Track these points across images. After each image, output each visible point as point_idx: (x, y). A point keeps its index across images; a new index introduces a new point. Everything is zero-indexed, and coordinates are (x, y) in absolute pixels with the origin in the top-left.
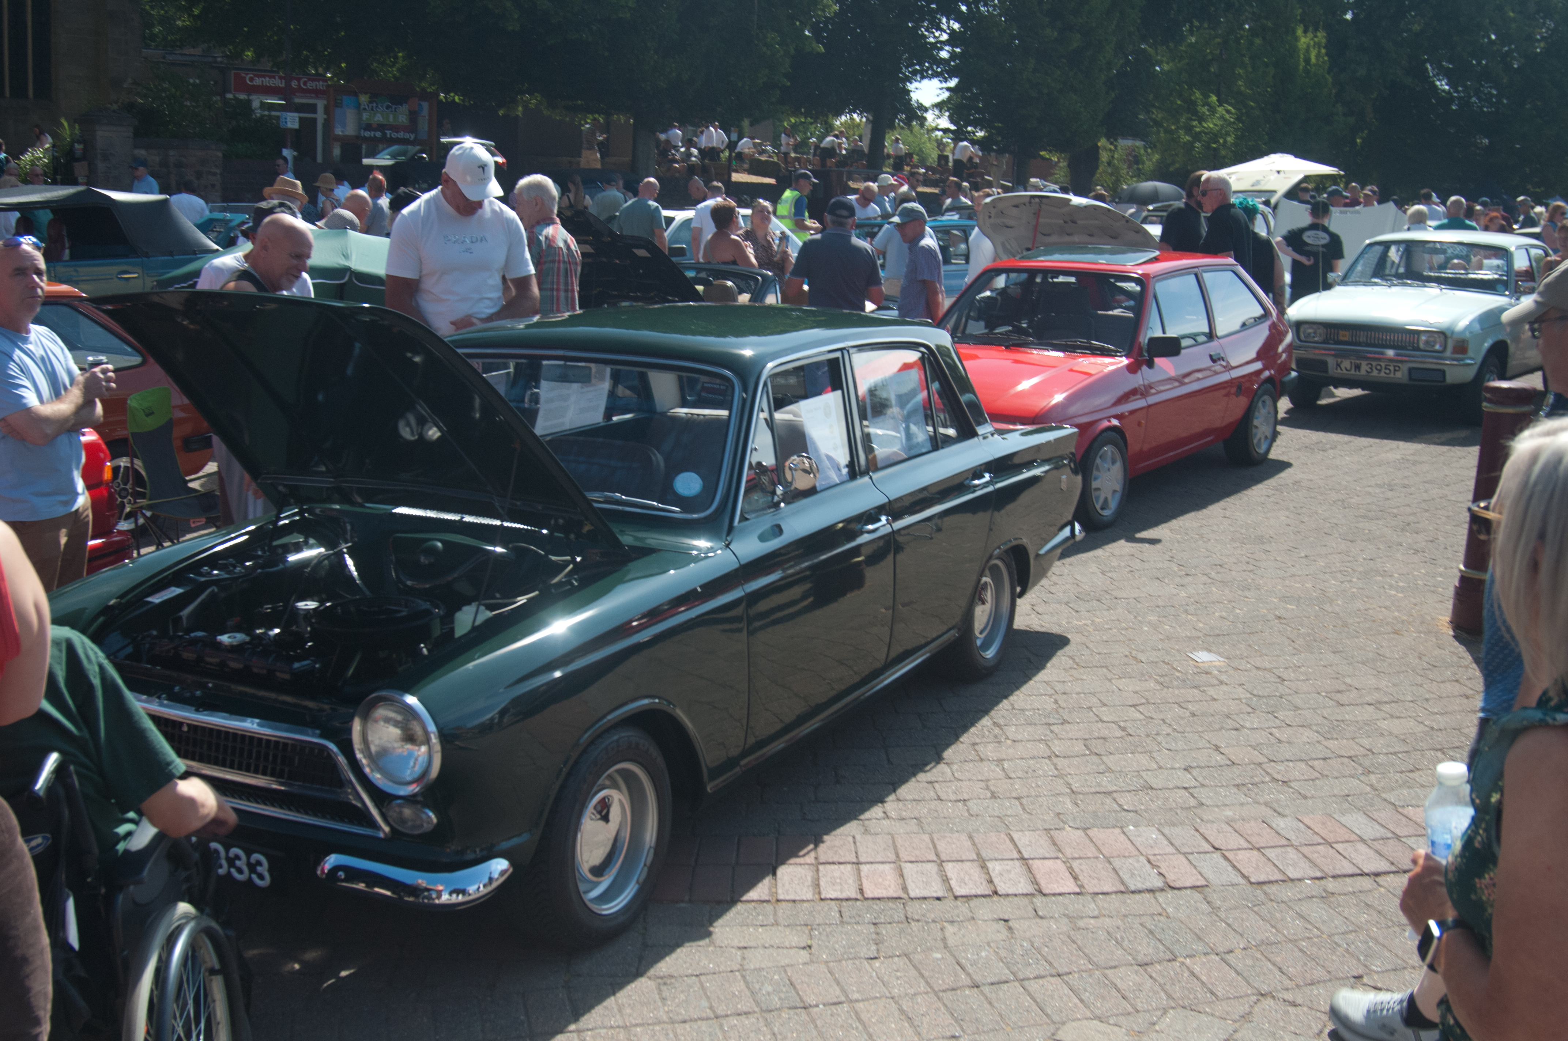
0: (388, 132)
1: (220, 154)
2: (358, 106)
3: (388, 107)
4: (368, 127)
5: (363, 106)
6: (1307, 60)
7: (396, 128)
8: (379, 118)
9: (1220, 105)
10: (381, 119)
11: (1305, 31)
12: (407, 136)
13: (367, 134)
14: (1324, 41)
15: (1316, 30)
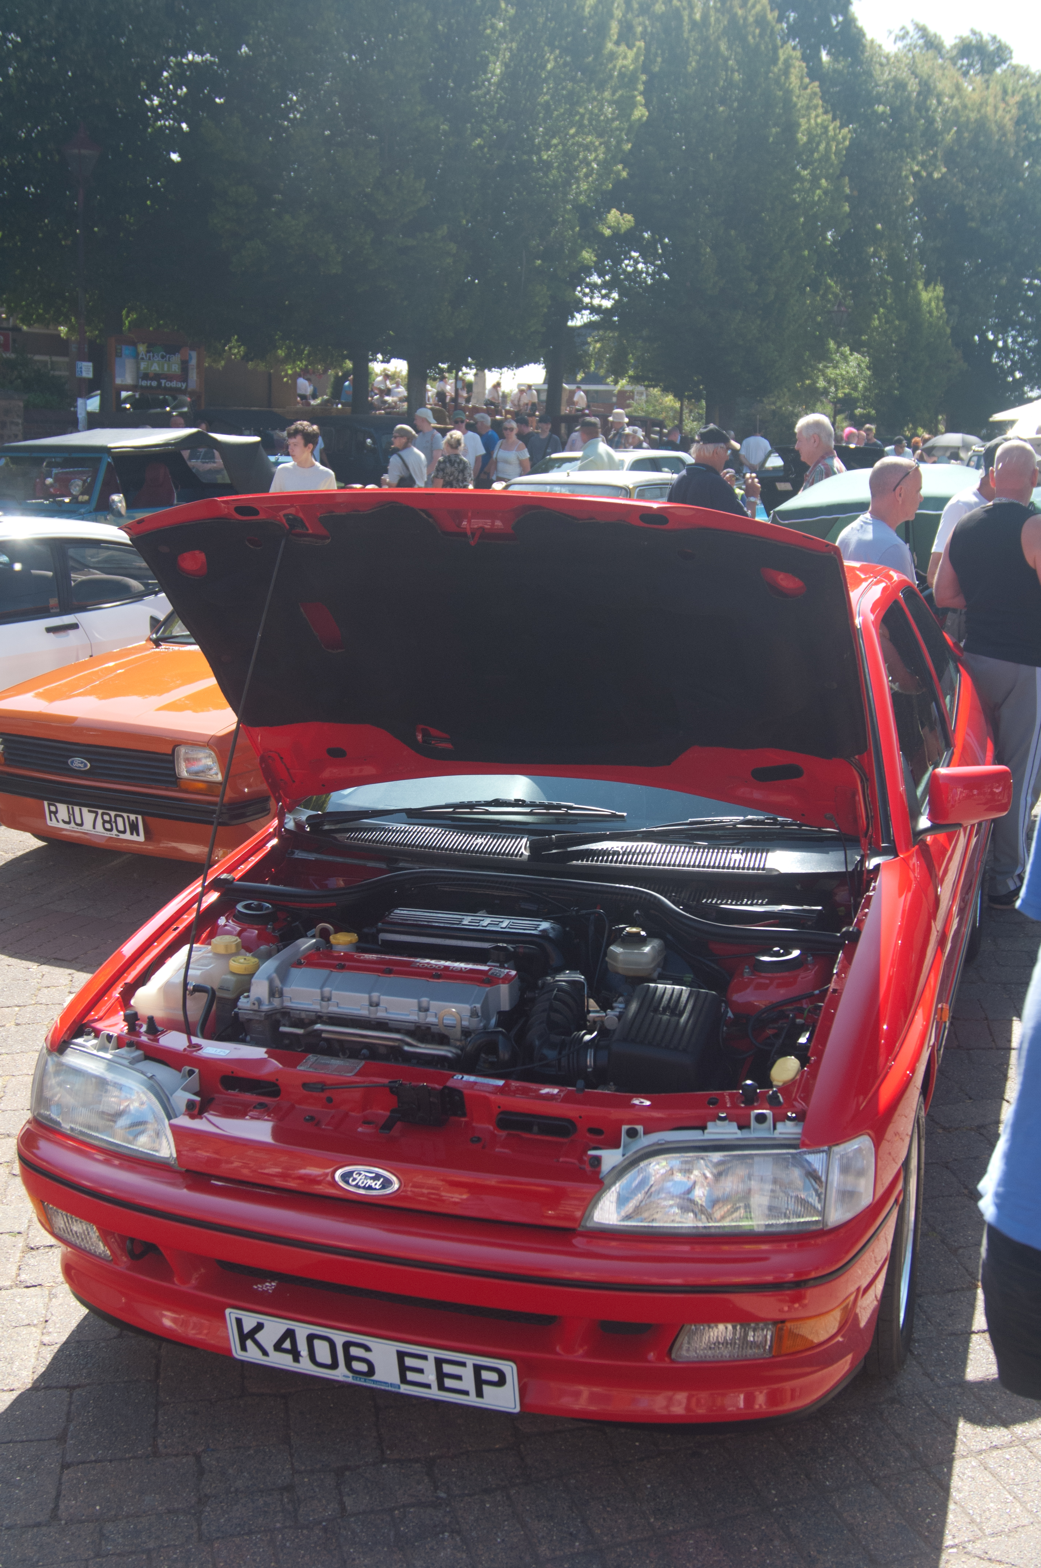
0: (163, 381)
1: (21, 404)
2: (136, 356)
3: (163, 357)
4: (146, 376)
5: (141, 356)
6: (930, 312)
7: (170, 378)
8: (155, 368)
9: (851, 355)
10: (157, 369)
11: (926, 285)
12: (179, 385)
13: (144, 383)
14: (942, 294)
15: (935, 285)
